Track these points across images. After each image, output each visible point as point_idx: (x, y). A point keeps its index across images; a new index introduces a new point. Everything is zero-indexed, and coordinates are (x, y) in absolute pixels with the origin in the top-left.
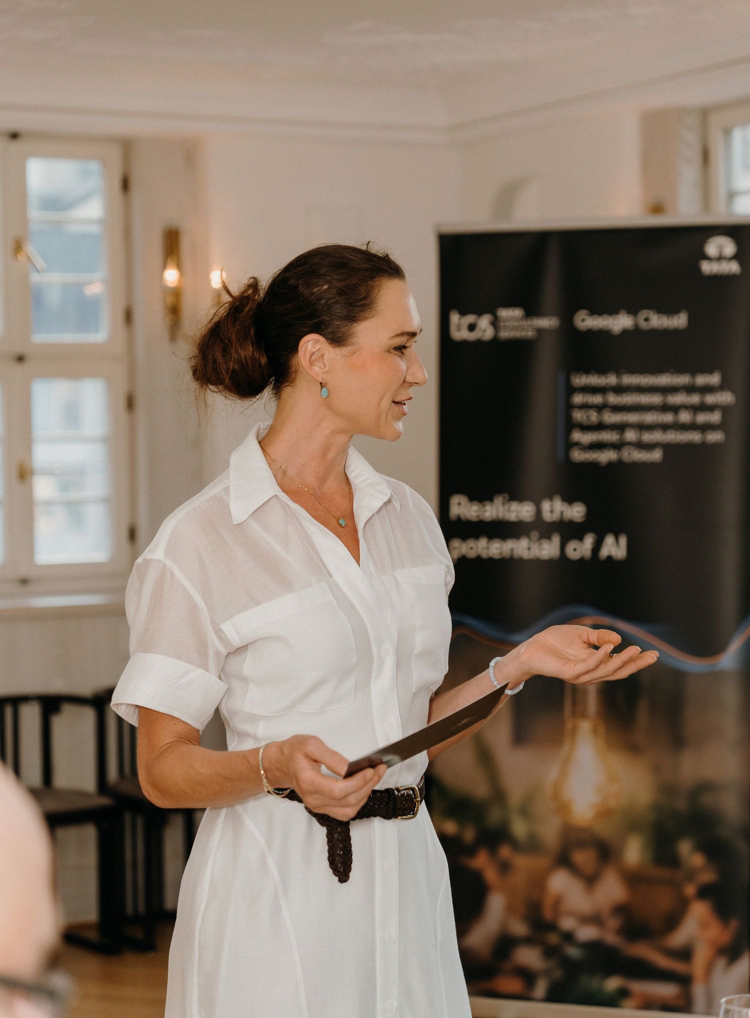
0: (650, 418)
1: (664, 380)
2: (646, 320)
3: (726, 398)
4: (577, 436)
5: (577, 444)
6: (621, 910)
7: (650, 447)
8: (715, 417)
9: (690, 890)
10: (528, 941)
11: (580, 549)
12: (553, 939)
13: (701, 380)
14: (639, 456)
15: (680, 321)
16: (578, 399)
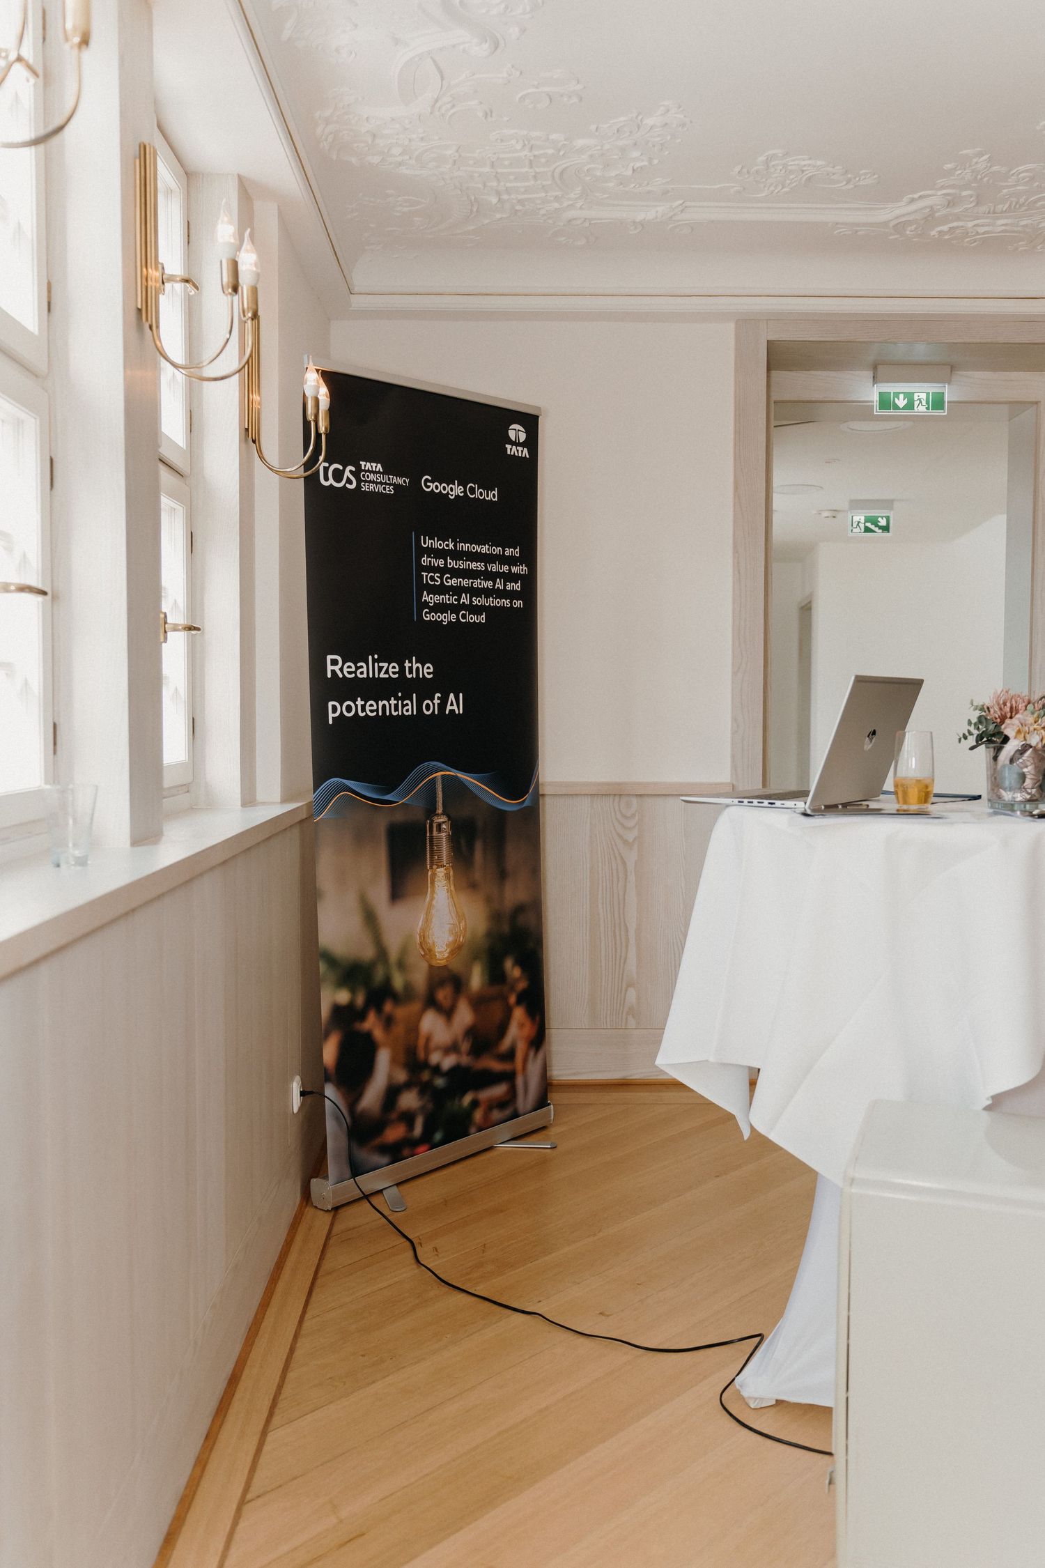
0: (477, 583)
1: (484, 549)
2: (472, 491)
3: (521, 569)
4: (425, 597)
5: (426, 604)
6: (471, 1032)
7: (476, 610)
8: (517, 586)
9: (512, 999)
10: (408, 1086)
11: (432, 706)
12: (426, 1076)
13: (508, 552)
14: (471, 618)
15: (492, 496)
16: (425, 561)
